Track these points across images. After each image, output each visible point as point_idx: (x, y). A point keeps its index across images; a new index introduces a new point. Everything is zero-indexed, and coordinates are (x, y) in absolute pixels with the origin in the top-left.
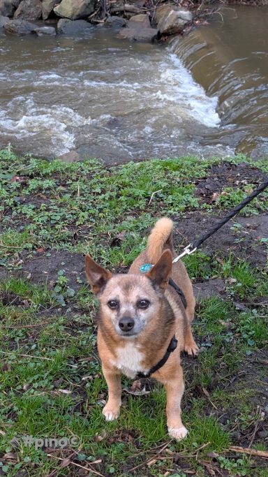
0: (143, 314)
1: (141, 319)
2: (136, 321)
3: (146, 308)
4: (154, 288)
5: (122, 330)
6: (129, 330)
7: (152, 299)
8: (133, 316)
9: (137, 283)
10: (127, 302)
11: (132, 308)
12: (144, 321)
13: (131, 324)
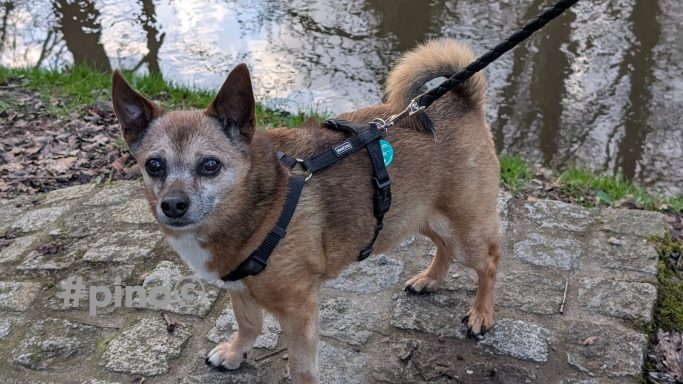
0: (209, 187)
1: (205, 194)
2: (194, 198)
3: (214, 175)
4: (229, 135)
5: (167, 214)
6: (181, 215)
7: (224, 157)
8: (189, 190)
9: (196, 130)
10: (179, 164)
11: (187, 176)
12: (211, 199)
13: (183, 205)
